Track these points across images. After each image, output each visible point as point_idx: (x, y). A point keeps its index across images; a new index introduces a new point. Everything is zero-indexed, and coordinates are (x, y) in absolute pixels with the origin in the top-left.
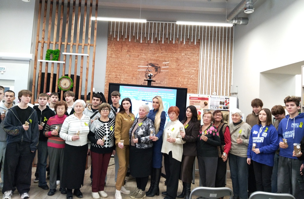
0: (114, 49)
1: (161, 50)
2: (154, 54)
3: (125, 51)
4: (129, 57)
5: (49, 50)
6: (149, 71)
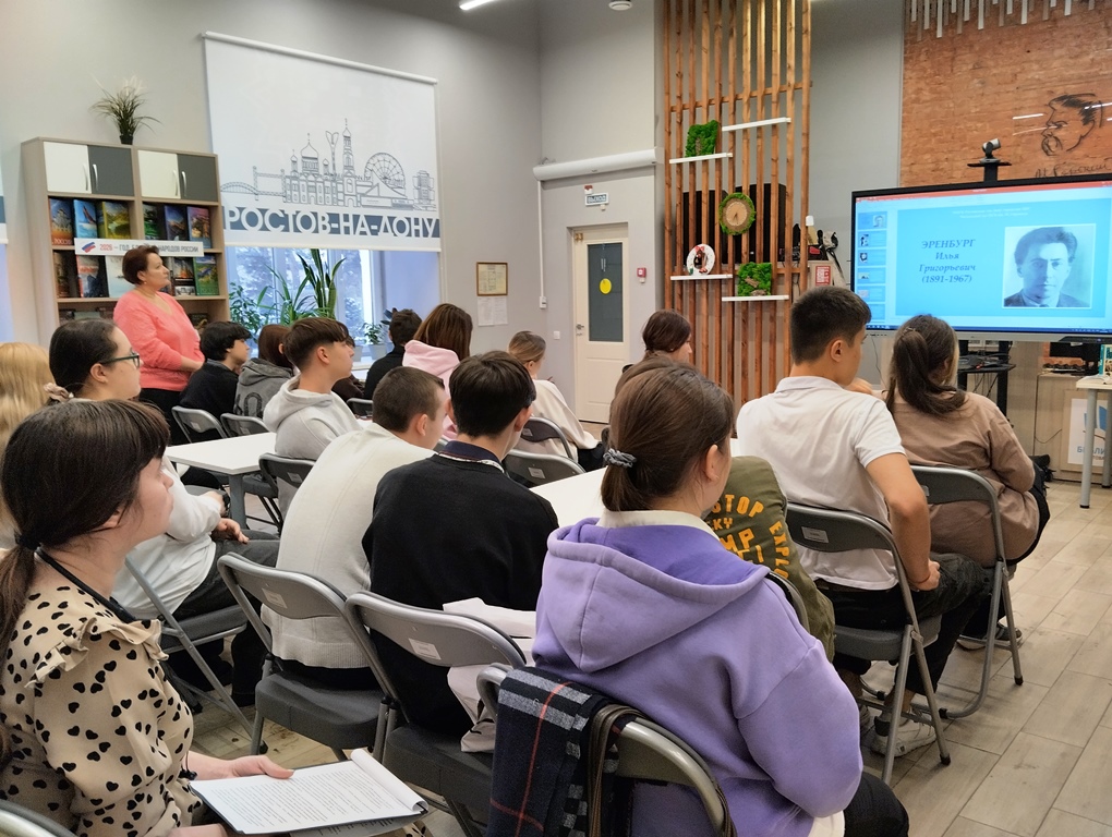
1: (1108, 32)
2: (1077, 57)
3: (965, 68)
4: (980, 88)
5: (693, 128)
6: (1060, 127)
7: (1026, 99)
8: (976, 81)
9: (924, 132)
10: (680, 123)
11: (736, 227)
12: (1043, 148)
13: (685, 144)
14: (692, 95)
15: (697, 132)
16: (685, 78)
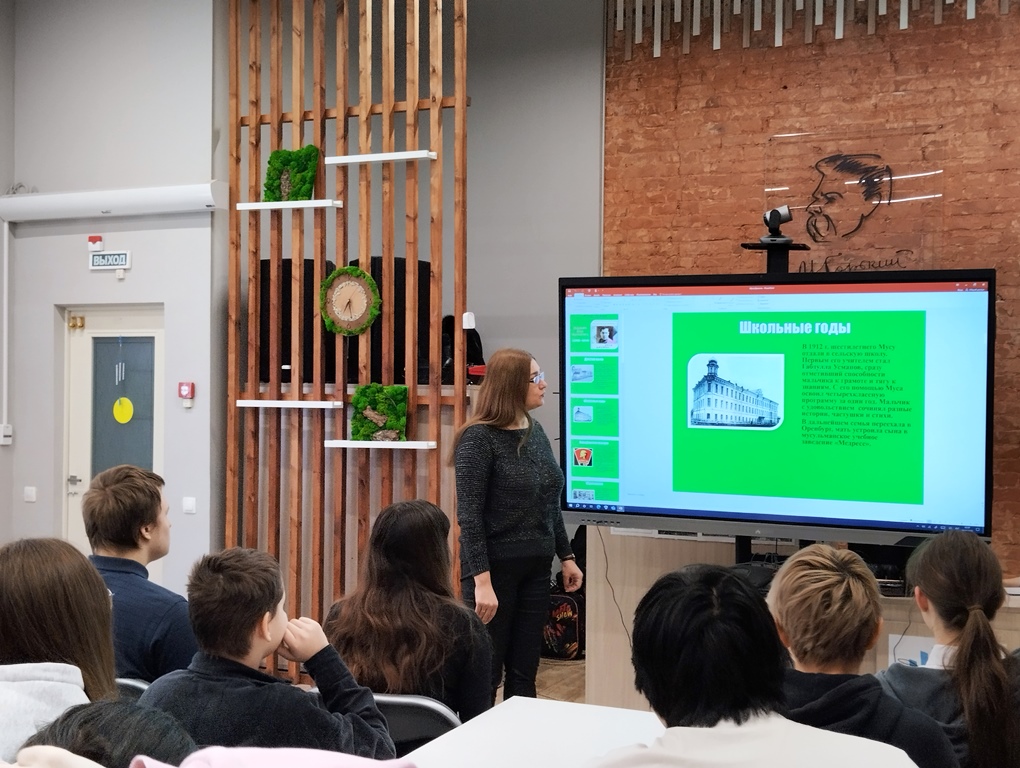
0: (637, 107)
1: (896, 69)
2: (853, 100)
3: (694, 106)
4: (716, 136)
5: (277, 154)
6: (831, 201)
7: (782, 157)
8: (710, 125)
9: (637, 196)
10: (257, 145)
11: (349, 323)
12: (808, 230)
13: (264, 179)
14: (277, 102)
15: (284, 162)
16: (265, 72)
